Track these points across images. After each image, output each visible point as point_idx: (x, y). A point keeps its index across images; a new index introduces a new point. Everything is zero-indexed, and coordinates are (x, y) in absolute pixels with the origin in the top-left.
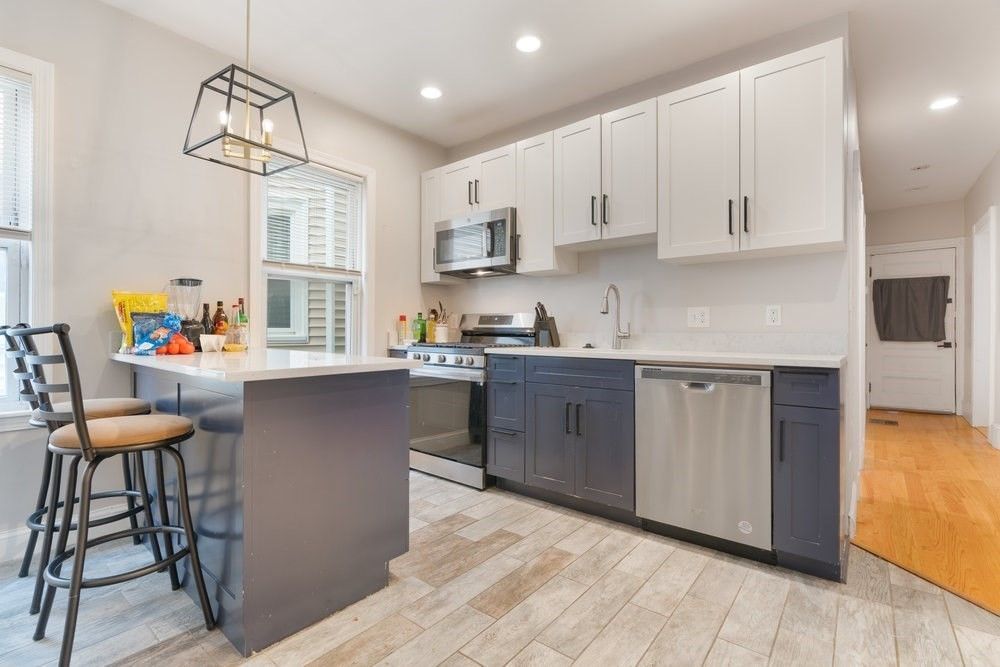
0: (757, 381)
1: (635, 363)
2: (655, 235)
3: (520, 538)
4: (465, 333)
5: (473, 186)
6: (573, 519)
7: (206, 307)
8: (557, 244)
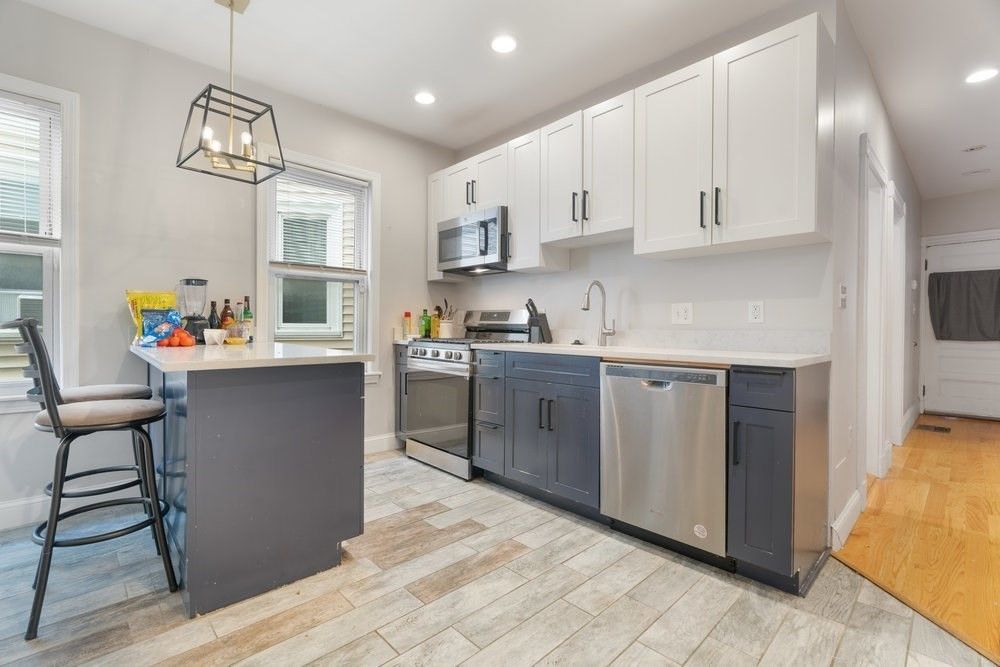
0: (712, 380)
1: (602, 359)
2: (631, 230)
3: (483, 528)
4: (469, 329)
5: (470, 186)
6: (545, 513)
7: (213, 304)
8: (542, 241)
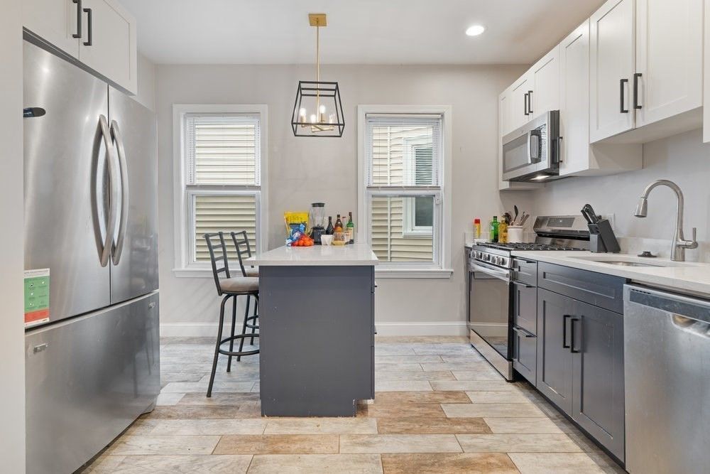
1: (626, 281)
2: (700, 110)
4: (541, 235)
7: (330, 218)
8: (592, 141)
